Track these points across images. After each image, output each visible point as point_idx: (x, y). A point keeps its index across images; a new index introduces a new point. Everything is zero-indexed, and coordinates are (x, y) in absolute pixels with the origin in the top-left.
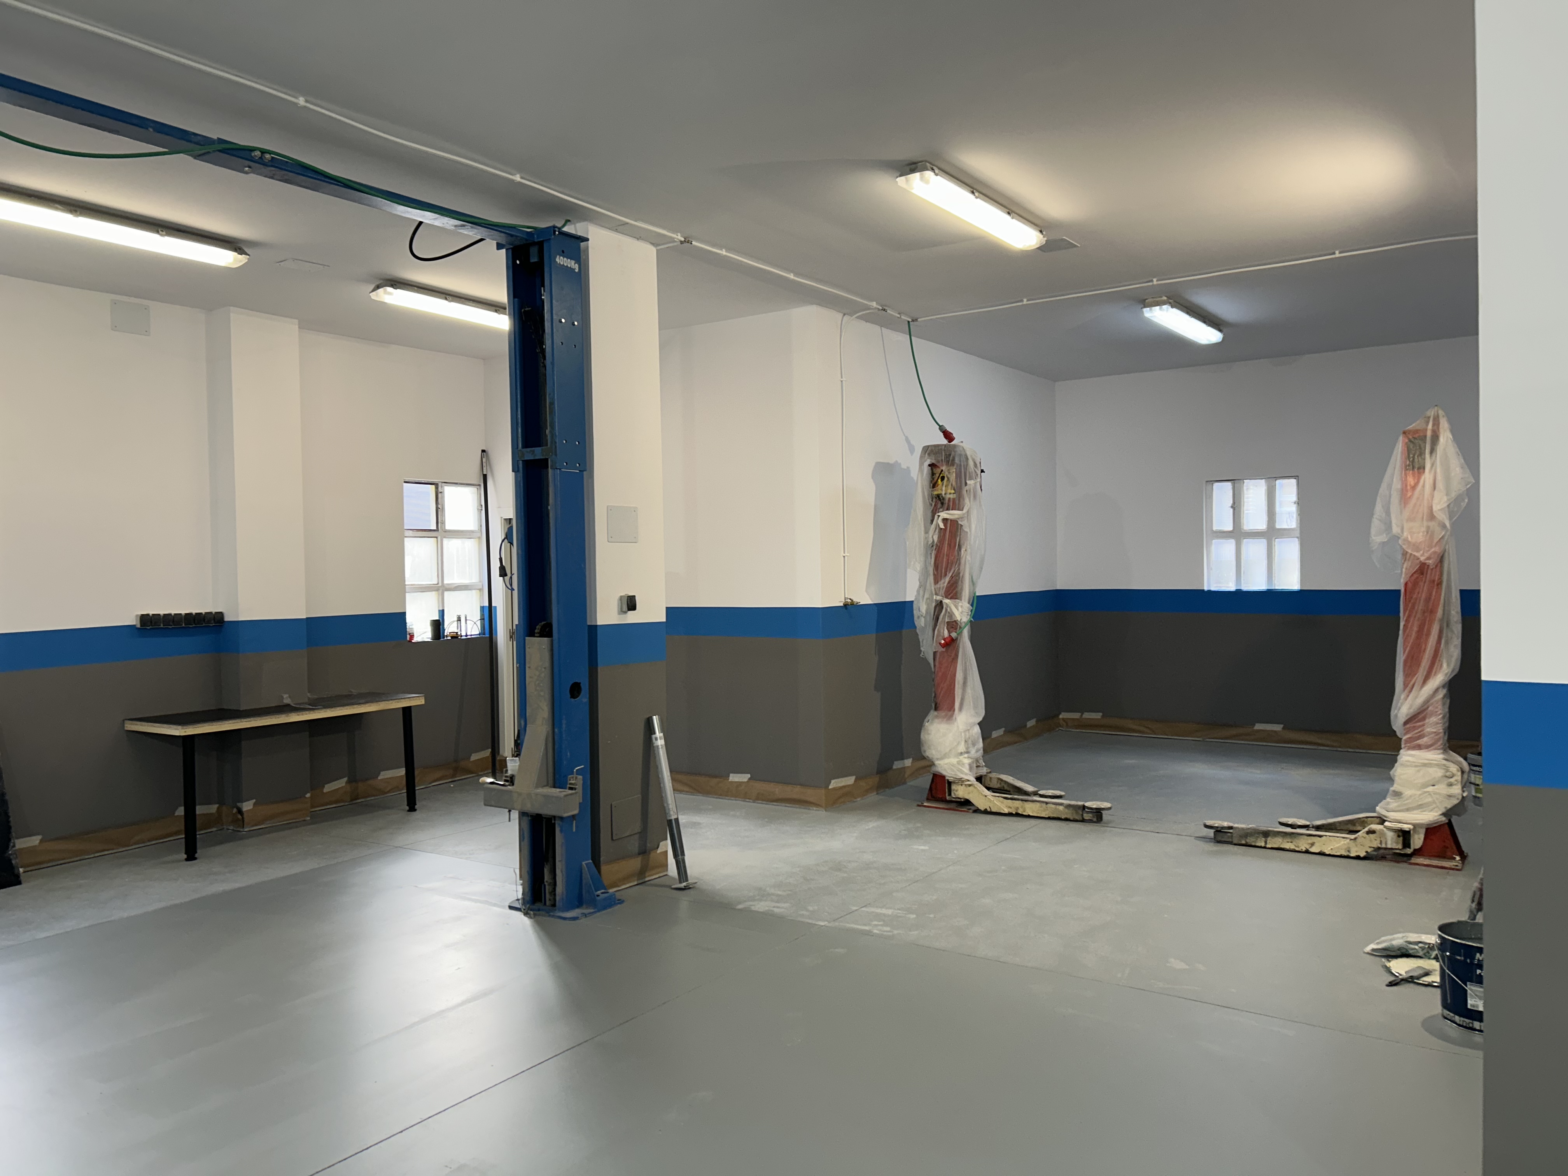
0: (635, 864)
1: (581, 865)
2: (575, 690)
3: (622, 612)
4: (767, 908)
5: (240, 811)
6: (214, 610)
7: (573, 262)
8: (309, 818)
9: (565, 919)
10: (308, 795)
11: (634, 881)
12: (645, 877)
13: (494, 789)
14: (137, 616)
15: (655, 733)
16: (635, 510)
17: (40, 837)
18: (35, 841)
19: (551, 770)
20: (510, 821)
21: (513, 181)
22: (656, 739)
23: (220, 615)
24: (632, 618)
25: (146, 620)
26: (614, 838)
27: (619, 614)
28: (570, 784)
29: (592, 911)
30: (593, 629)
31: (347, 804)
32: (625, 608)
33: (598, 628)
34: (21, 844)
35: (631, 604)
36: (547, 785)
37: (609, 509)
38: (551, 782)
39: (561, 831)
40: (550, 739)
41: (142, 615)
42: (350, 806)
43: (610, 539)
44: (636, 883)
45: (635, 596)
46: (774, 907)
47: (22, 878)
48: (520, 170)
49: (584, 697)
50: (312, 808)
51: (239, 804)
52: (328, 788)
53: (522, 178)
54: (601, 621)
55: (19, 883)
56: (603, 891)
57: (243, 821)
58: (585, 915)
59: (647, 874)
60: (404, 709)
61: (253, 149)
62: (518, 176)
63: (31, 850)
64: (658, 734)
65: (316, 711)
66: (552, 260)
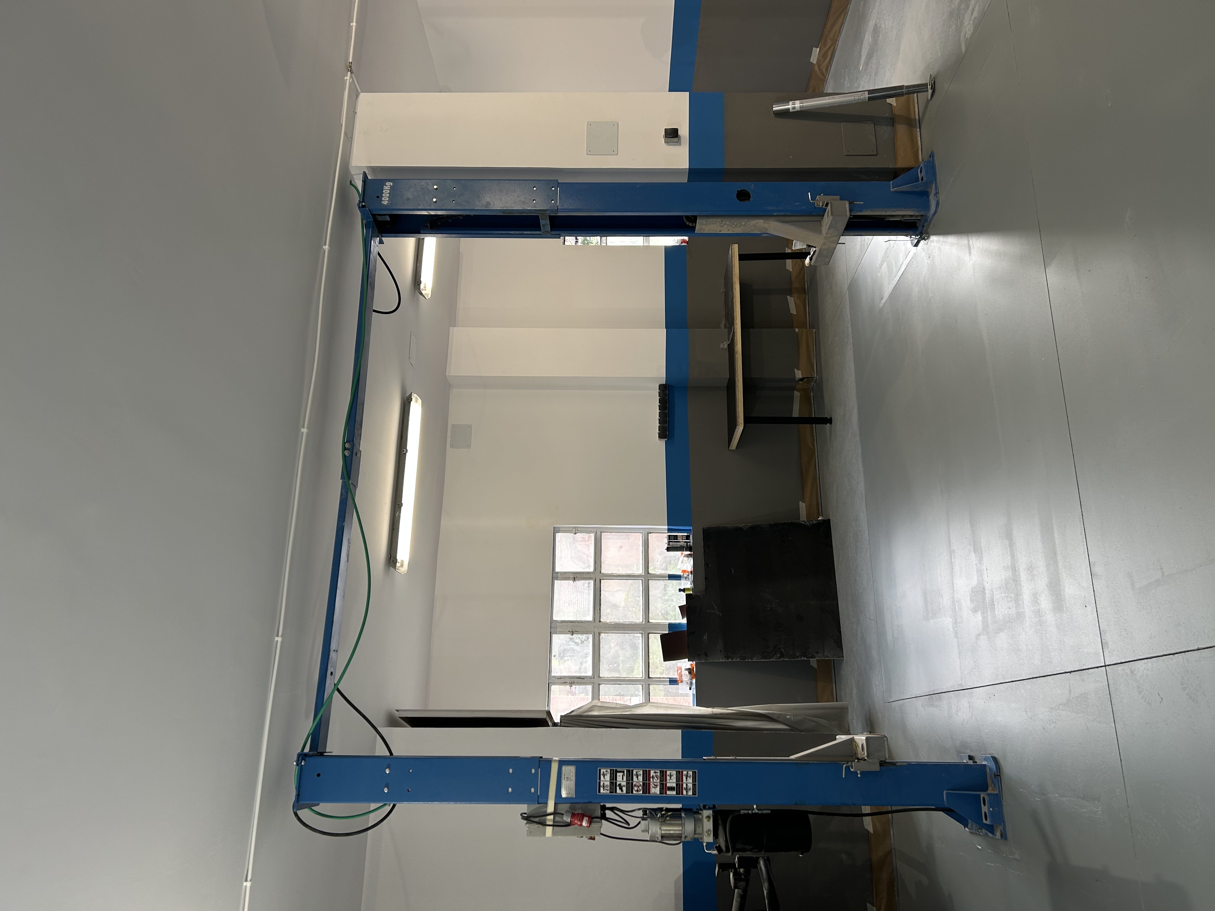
0: (901, 129)
1: (892, 192)
2: (743, 196)
3: (679, 143)
4: (971, 22)
5: (802, 380)
6: (657, 391)
7: (385, 187)
8: (814, 330)
9: (936, 212)
10: (797, 330)
11: (916, 131)
12: (915, 119)
13: (817, 259)
14: (659, 440)
15: (789, 109)
16: (590, 124)
17: (800, 502)
18: (802, 505)
19: (807, 218)
20: (845, 243)
21: (329, 252)
22: (794, 108)
23: (661, 386)
24: (684, 132)
25: (661, 436)
26: (876, 154)
27: (680, 145)
28: (823, 206)
29: (934, 185)
30: (693, 173)
31: (807, 297)
32: (676, 140)
33: (690, 168)
34: (803, 517)
35: (672, 134)
36: (820, 221)
37: (589, 153)
38: (818, 218)
39: (861, 211)
40: (782, 218)
41: (659, 437)
42: (809, 295)
43: (615, 153)
44: (918, 130)
45: (665, 129)
46: (972, 14)
47: (826, 519)
48: (320, 248)
49: (750, 187)
50: (807, 328)
51: (796, 380)
52: (793, 311)
53: (325, 245)
54: (685, 165)
55: (829, 520)
56: (919, 170)
57: (809, 378)
58: (937, 193)
59: (913, 117)
60: (740, 259)
61: (344, 456)
62: (324, 247)
63: (809, 508)
64: (790, 106)
65: (735, 331)
66: (385, 208)
